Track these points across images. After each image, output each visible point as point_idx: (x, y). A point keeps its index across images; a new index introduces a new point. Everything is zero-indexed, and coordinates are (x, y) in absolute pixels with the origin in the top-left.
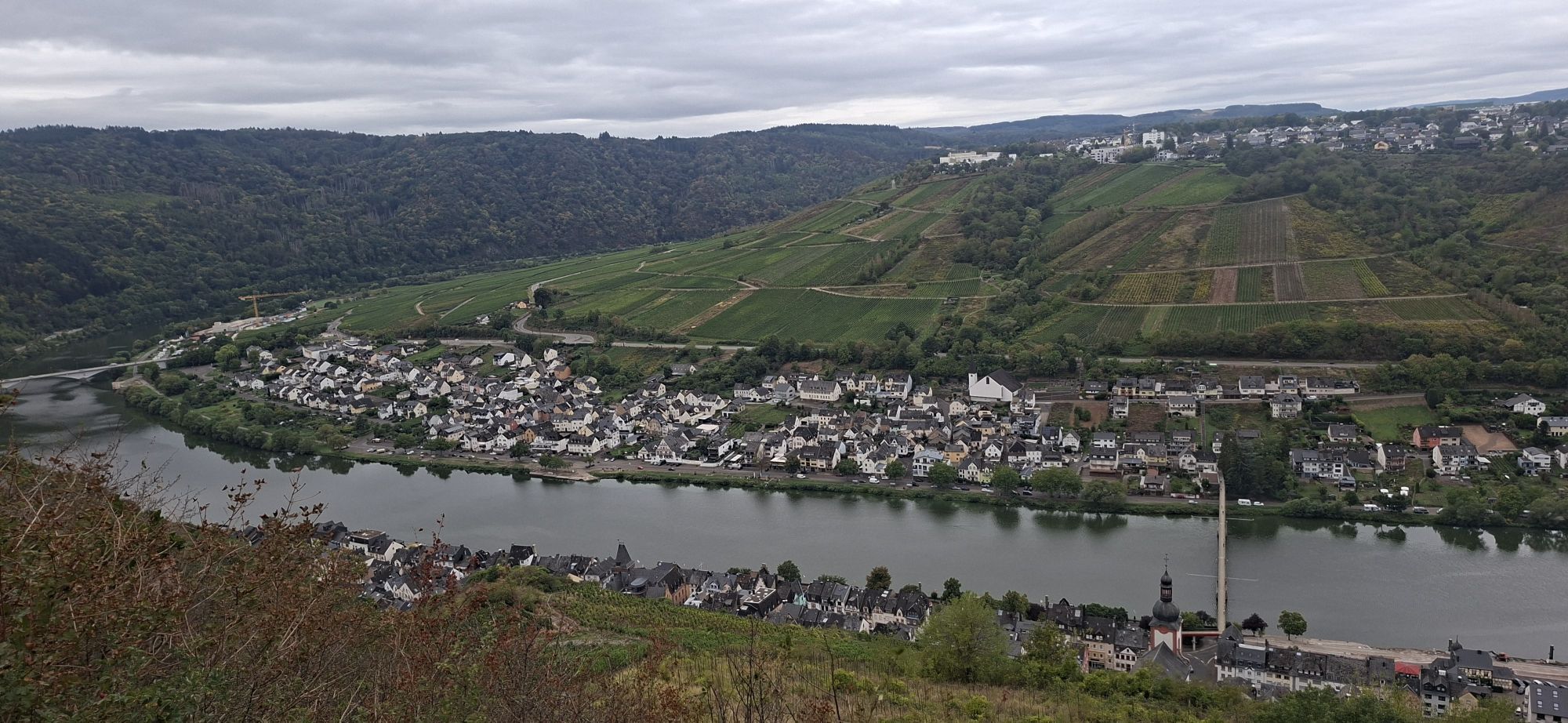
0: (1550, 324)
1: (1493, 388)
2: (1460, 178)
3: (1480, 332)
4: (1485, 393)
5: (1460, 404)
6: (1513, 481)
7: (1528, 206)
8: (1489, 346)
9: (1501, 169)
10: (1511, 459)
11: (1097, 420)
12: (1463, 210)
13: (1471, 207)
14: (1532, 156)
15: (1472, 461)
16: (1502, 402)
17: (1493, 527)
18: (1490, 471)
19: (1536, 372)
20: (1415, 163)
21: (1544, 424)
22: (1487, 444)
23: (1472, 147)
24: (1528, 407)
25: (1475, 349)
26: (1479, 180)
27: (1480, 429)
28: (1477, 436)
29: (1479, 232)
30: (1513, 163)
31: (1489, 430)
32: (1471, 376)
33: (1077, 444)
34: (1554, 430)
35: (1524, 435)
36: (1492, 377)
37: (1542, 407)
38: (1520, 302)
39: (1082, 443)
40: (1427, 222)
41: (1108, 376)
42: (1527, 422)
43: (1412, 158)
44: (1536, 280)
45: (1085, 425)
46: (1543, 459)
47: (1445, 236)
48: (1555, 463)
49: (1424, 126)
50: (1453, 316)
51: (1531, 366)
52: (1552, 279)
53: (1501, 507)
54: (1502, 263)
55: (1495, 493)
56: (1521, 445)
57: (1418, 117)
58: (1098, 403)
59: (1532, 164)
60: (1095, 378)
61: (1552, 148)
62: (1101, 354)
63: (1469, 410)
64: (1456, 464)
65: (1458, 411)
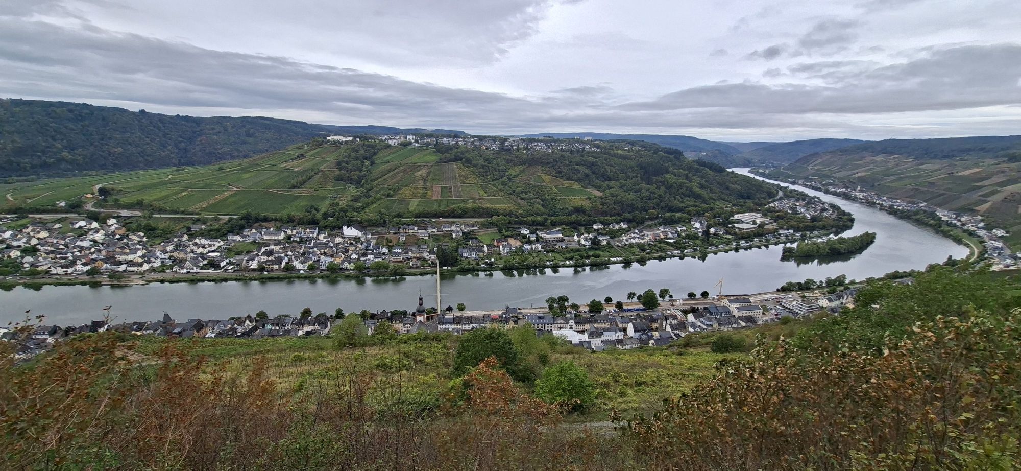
0: (530, 206)
1: (516, 226)
2: (505, 160)
3: (512, 208)
4: (514, 228)
5: (506, 231)
6: (522, 254)
7: (524, 170)
8: (514, 213)
9: (517, 157)
10: (521, 247)
11: (394, 242)
12: (506, 170)
13: (509, 169)
14: (524, 154)
15: (511, 249)
16: (518, 230)
17: (517, 269)
18: (515, 252)
19: (526, 221)
20: (493, 154)
21: (529, 237)
22: (514, 243)
23: (508, 150)
24: (525, 231)
25: (511, 214)
26: (511, 161)
27: (513, 239)
28: (512, 241)
29: (511, 177)
30: (519, 156)
31: (515, 239)
32: (510, 223)
33: (387, 251)
34: (532, 238)
35: (524, 240)
36: (516, 223)
37: (528, 232)
38: (522, 199)
39: (389, 251)
40: (497, 173)
41: (398, 226)
42: (524, 236)
43: (492, 152)
44: (526, 192)
45: (390, 244)
46: (528, 247)
47: (502, 178)
48: (532, 248)
49: (495, 142)
50: (505, 203)
51: (525, 219)
52: (530, 192)
53: (519, 263)
54: (517, 187)
55: (517, 258)
56: (523, 243)
57: (493, 139)
58: (395, 236)
59: (525, 157)
60: (393, 226)
61: (529, 152)
62: (395, 217)
63: (509, 233)
64: (507, 250)
65: (506, 234)
